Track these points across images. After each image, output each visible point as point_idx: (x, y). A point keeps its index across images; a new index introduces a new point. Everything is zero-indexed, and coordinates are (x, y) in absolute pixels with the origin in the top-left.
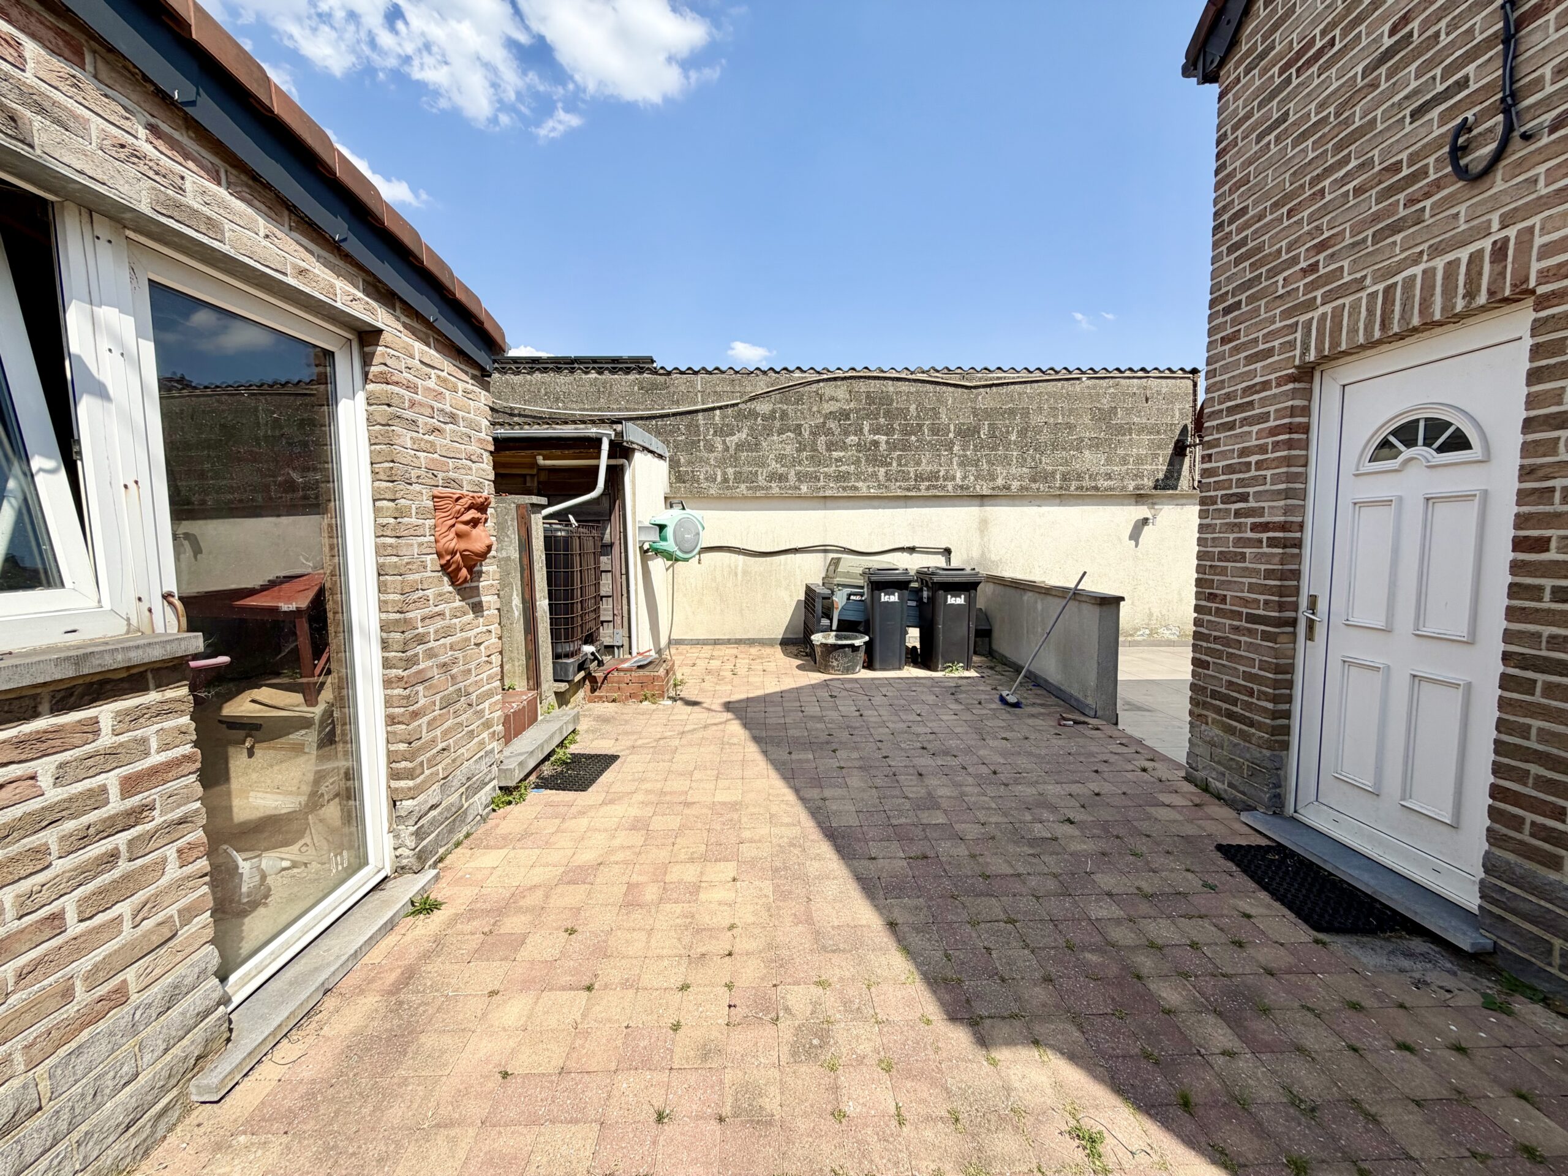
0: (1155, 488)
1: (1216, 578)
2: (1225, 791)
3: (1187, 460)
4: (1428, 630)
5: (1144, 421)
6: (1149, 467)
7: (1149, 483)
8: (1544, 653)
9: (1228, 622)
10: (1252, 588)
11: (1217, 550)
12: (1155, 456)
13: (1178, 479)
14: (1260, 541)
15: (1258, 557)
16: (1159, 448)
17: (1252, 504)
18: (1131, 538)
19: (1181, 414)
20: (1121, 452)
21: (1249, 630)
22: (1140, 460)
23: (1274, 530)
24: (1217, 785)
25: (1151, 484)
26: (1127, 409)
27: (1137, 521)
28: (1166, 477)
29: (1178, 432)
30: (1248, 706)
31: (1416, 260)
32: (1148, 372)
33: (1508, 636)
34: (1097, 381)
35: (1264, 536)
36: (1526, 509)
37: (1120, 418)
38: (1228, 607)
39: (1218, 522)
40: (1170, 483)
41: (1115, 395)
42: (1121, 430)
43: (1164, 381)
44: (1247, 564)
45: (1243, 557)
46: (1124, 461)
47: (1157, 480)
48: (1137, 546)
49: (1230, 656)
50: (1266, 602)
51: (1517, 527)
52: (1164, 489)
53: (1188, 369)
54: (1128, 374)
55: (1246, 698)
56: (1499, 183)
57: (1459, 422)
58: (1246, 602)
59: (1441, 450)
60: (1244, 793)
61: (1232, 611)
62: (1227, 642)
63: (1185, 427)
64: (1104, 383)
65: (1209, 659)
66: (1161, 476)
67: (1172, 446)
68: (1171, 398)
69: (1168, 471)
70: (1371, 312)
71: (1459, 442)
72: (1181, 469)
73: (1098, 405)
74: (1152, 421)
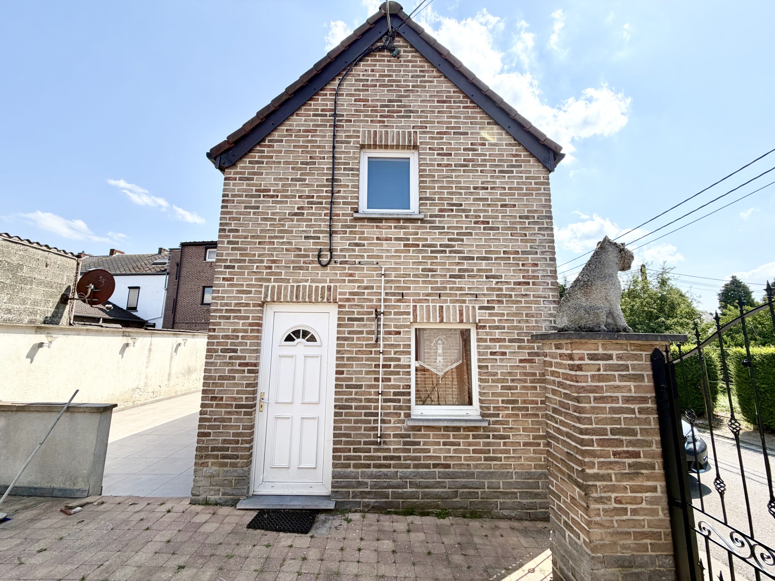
0: (44, 322)
1: (216, 389)
2: (220, 498)
3: (68, 307)
4: (306, 401)
5: (43, 278)
6: (42, 308)
7: (40, 318)
8: (344, 404)
9: (223, 410)
10: (238, 392)
11: (217, 375)
12: (47, 302)
13: (61, 317)
14: (244, 371)
15: (243, 378)
16: (51, 296)
17: (239, 354)
18: (28, 357)
19: (68, 279)
20: (22, 295)
21: (237, 412)
22: (35, 303)
23: (251, 366)
24: (213, 498)
25: (42, 319)
26: (31, 268)
27: (35, 345)
28: (53, 316)
29: (64, 289)
30: (235, 449)
31: (307, 281)
32: (50, 249)
33: (336, 400)
34: (10, 243)
35: (246, 369)
36: (338, 362)
37: (25, 272)
38: (224, 402)
39: (219, 361)
40: (55, 320)
41: (24, 257)
42: (24, 280)
43: (59, 257)
44: (236, 381)
45: (234, 378)
46: (24, 301)
47: (47, 317)
48: (31, 362)
49: (224, 427)
50: (246, 398)
51: (337, 367)
52: (50, 323)
53: (76, 253)
54: (35, 245)
55: (234, 446)
56: (328, 270)
57: (312, 332)
58: (235, 399)
59: (308, 340)
60: (233, 495)
61: (226, 404)
62: (223, 420)
63: (69, 287)
64: (16, 246)
65: (210, 431)
66: (49, 315)
67: (59, 297)
68: (63, 268)
69: (54, 312)
70: (292, 292)
71: (312, 339)
72: (63, 312)
73: (9, 260)
74: (48, 279)
